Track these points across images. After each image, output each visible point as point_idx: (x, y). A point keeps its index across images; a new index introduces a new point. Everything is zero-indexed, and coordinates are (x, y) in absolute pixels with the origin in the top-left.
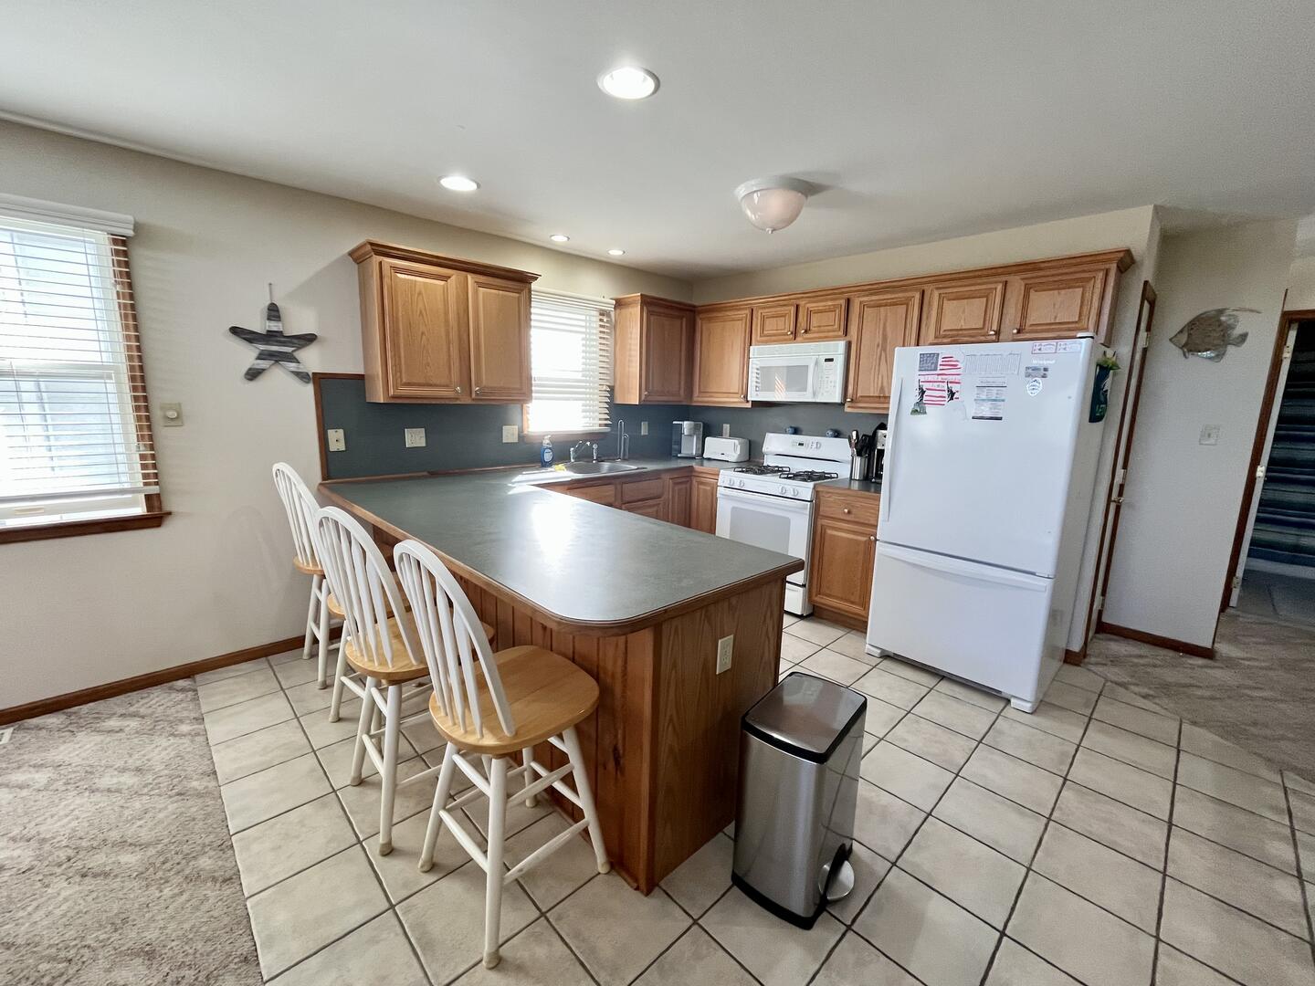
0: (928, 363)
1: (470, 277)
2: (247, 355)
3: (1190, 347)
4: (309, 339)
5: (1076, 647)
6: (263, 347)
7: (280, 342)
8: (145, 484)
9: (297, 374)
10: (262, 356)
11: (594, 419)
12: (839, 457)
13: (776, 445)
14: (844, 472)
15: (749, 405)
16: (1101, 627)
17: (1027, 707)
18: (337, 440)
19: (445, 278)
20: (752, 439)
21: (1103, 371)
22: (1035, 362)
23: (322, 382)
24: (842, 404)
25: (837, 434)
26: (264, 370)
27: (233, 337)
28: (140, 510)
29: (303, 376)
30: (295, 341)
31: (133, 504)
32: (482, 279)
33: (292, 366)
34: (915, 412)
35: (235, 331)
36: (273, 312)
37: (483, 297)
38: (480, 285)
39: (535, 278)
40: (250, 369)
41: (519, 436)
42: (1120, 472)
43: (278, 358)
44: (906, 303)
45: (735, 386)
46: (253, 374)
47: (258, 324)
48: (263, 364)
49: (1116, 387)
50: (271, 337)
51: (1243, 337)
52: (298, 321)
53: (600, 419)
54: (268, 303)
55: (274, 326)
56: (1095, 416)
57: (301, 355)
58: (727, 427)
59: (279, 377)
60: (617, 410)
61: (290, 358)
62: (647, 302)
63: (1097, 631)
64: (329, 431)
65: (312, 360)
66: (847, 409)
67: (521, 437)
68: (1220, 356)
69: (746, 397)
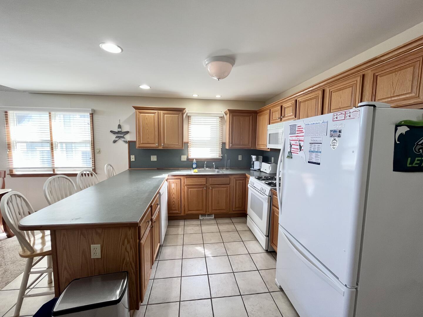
0: (293, 130)
1: (162, 112)
2: (113, 137)
4: (127, 132)
6: (117, 135)
7: (120, 133)
8: (93, 166)
9: (124, 141)
10: (116, 137)
11: (217, 154)
15: (269, 150)
18: (133, 158)
19: (154, 113)
26: (117, 141)
29: (126, 142)
30: (124, 133)
32: (166, 112)
33: (123, 139)
35: (111, 131)
36: (120, 126)
38: (165, 114)
40: (114, 140)
43: (119, 137)
46: (115, 142)
47: (116, 130)
48: (117, 139)
50: (119, 132)
53: (219, 154)
54: (118, 124)
55: (120, 130)
57: (125, 136)
59: (120, 142)
61: (123, 137)
62: (232, 112)
64: (131, 156)
65: (128, 138)
67: (188, 159)
69: (267, 147)
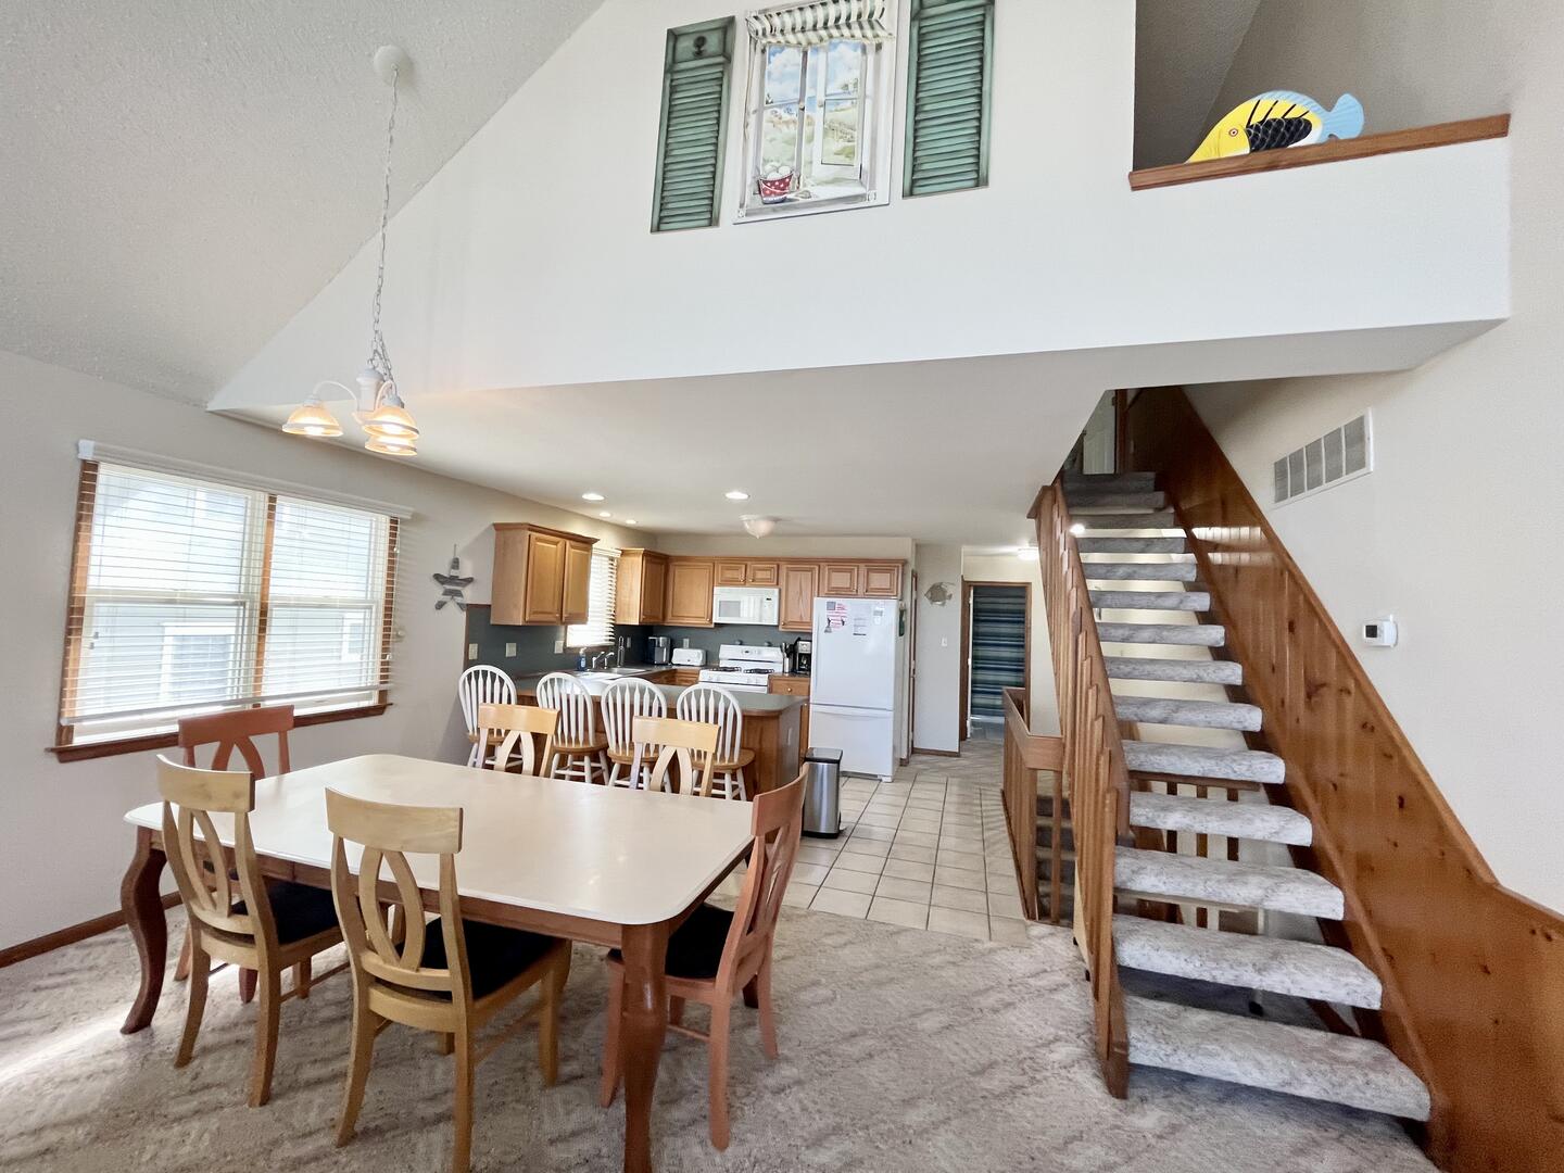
0: (831, 606)
1: (568, 542)
2: (437, 592)
3: (933, 599)
4: (469, 581)
5: (904, 757)
6: (447, 587)
7: (455, 583)
8: (381, 683)
9: (460, 605)
10: (447, 593)
11: (606, 635)
12: (775, 658)
13: (727, 653)
14: (778, 669)
15: (713, 626)
16: (914, 751)
17: (889, 779)
18: (473, 652)
19: (556, 543)
20: (709, 649)
21: (902, 612)
22: (877, 609)
23: (472, 610)
24: (777, 626)
25: (770, 645)
26: (445, 602)
27: (435, 581)
28: (373, 702)
29: (463, 606)
30: (463, 582)
31: (369, 697)
32: (573, 543)
33: (459, 600)
34: (826, 631)
35: (436, 576)
36: (456, 564)
37: (572, 552)
38: (572, 547)
39: (596, 541)
40: (439, 602)
41: (564, 650)
42: (913, 662)
43: (453, 594)
44: (811, 570)
45: (701, 611)
48: (447, 598)
49: (907, 619)
50: (452, 580)
51: (950, 596)
52: (465, 571)
53: (609, 636)
54: (452, 557)
55: (454, 573)
56: (901, 635)
58: (686, 641)
60: (620, 630)
61: (459, 594)
62: (646, 555)
63: (913, 752)
64: (470, 643)
65: (470, 595)
66: (780, 629)
67: (565, 649)
68: (943, 604)
69: (711, 620)
